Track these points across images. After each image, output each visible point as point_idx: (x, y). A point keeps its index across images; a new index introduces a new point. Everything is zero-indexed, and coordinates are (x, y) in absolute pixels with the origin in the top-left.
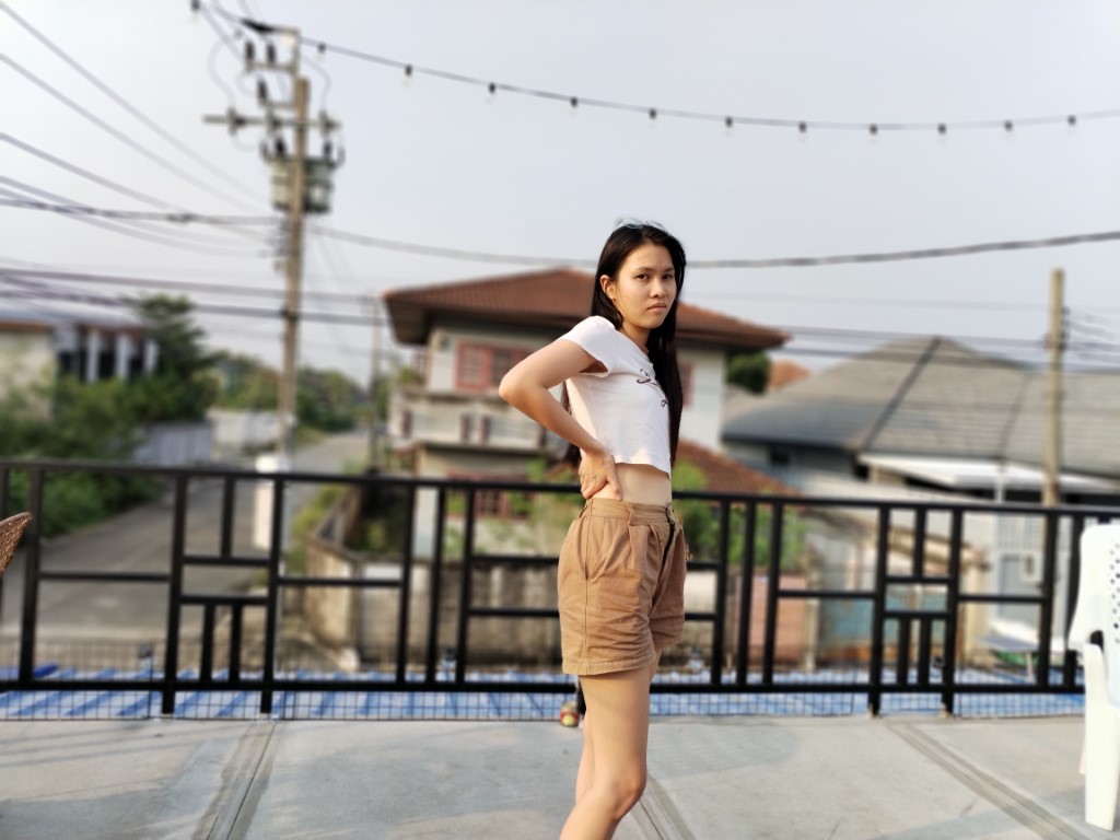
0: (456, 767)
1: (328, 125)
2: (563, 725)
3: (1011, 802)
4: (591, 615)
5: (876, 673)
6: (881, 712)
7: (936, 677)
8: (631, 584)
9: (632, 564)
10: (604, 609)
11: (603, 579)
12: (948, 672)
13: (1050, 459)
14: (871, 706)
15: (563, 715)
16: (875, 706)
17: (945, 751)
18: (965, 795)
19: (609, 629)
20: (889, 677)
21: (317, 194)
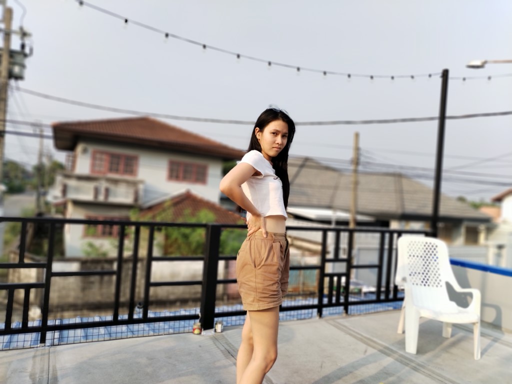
0: (152, 359)
1: (24, 34)
2: (195, 334)
3: (381, 348)
4: (259, 283)
5: (321, 300)
6: (323, 316)
7: (342, 300)
8: (275, 268)
9: (275, 260)
10: (264, 280)
11: (264, 267)
12: (346, 298)
13: (352, 208)
14: (319, 314)
15: (194, 330)
16: (320, 313)
17: (350, 330)
18: (363, 346)
19: (267, 289)
20: (325, 301)
21: (16, 69)
